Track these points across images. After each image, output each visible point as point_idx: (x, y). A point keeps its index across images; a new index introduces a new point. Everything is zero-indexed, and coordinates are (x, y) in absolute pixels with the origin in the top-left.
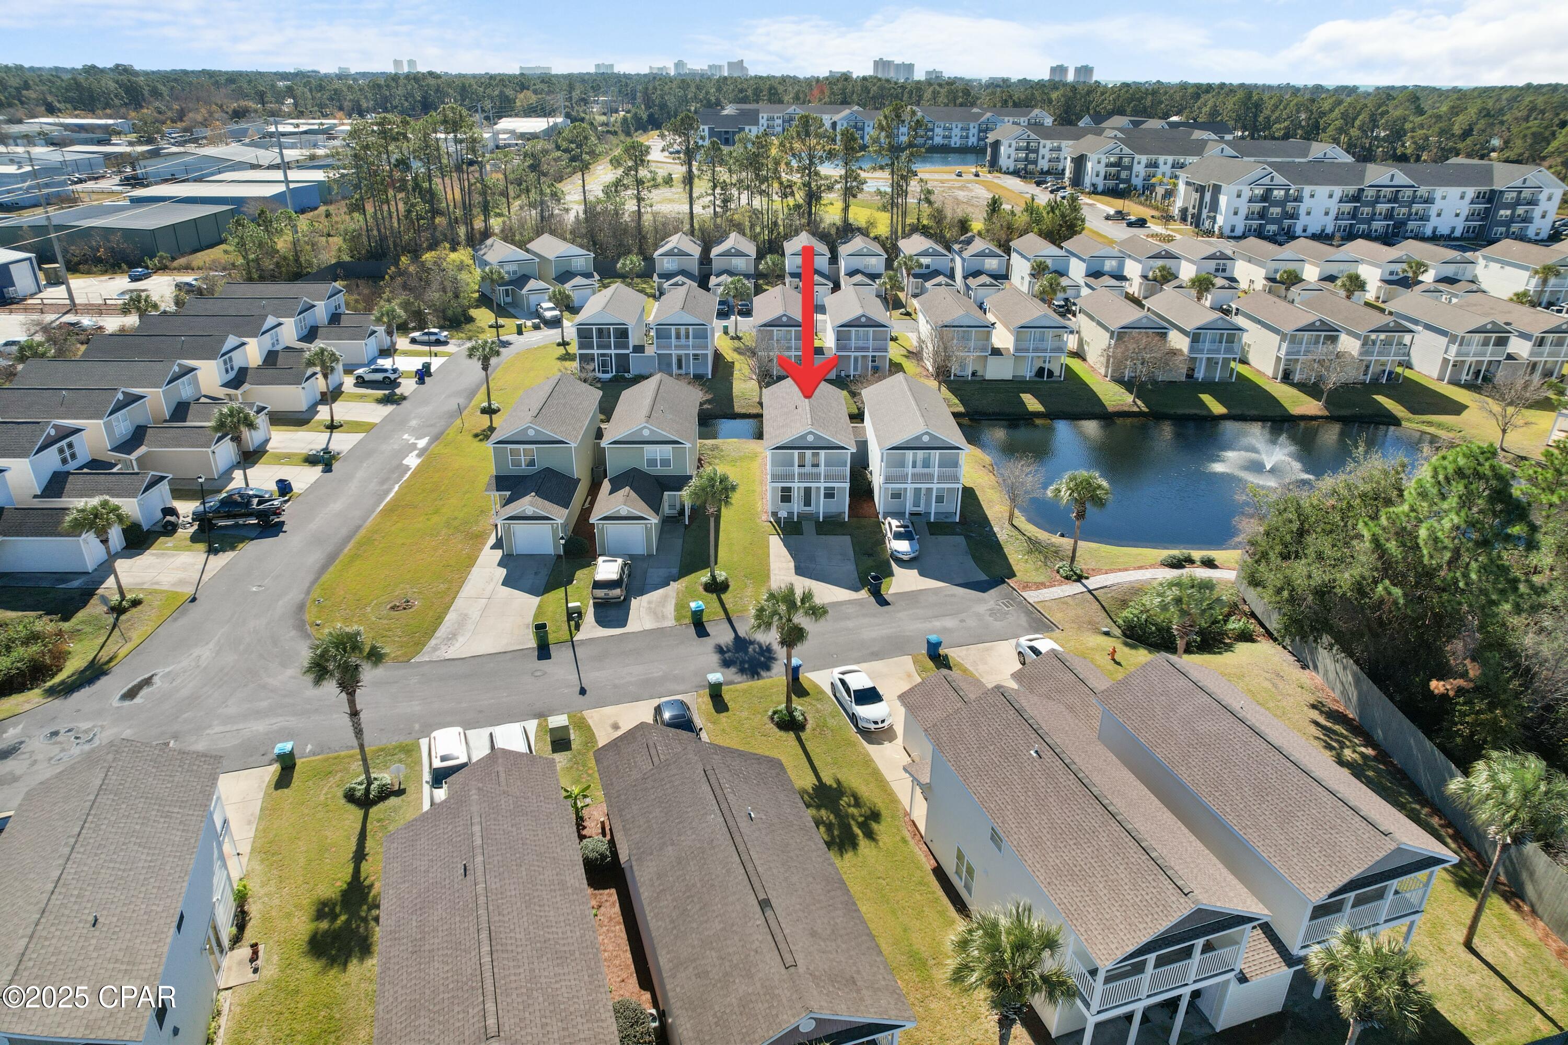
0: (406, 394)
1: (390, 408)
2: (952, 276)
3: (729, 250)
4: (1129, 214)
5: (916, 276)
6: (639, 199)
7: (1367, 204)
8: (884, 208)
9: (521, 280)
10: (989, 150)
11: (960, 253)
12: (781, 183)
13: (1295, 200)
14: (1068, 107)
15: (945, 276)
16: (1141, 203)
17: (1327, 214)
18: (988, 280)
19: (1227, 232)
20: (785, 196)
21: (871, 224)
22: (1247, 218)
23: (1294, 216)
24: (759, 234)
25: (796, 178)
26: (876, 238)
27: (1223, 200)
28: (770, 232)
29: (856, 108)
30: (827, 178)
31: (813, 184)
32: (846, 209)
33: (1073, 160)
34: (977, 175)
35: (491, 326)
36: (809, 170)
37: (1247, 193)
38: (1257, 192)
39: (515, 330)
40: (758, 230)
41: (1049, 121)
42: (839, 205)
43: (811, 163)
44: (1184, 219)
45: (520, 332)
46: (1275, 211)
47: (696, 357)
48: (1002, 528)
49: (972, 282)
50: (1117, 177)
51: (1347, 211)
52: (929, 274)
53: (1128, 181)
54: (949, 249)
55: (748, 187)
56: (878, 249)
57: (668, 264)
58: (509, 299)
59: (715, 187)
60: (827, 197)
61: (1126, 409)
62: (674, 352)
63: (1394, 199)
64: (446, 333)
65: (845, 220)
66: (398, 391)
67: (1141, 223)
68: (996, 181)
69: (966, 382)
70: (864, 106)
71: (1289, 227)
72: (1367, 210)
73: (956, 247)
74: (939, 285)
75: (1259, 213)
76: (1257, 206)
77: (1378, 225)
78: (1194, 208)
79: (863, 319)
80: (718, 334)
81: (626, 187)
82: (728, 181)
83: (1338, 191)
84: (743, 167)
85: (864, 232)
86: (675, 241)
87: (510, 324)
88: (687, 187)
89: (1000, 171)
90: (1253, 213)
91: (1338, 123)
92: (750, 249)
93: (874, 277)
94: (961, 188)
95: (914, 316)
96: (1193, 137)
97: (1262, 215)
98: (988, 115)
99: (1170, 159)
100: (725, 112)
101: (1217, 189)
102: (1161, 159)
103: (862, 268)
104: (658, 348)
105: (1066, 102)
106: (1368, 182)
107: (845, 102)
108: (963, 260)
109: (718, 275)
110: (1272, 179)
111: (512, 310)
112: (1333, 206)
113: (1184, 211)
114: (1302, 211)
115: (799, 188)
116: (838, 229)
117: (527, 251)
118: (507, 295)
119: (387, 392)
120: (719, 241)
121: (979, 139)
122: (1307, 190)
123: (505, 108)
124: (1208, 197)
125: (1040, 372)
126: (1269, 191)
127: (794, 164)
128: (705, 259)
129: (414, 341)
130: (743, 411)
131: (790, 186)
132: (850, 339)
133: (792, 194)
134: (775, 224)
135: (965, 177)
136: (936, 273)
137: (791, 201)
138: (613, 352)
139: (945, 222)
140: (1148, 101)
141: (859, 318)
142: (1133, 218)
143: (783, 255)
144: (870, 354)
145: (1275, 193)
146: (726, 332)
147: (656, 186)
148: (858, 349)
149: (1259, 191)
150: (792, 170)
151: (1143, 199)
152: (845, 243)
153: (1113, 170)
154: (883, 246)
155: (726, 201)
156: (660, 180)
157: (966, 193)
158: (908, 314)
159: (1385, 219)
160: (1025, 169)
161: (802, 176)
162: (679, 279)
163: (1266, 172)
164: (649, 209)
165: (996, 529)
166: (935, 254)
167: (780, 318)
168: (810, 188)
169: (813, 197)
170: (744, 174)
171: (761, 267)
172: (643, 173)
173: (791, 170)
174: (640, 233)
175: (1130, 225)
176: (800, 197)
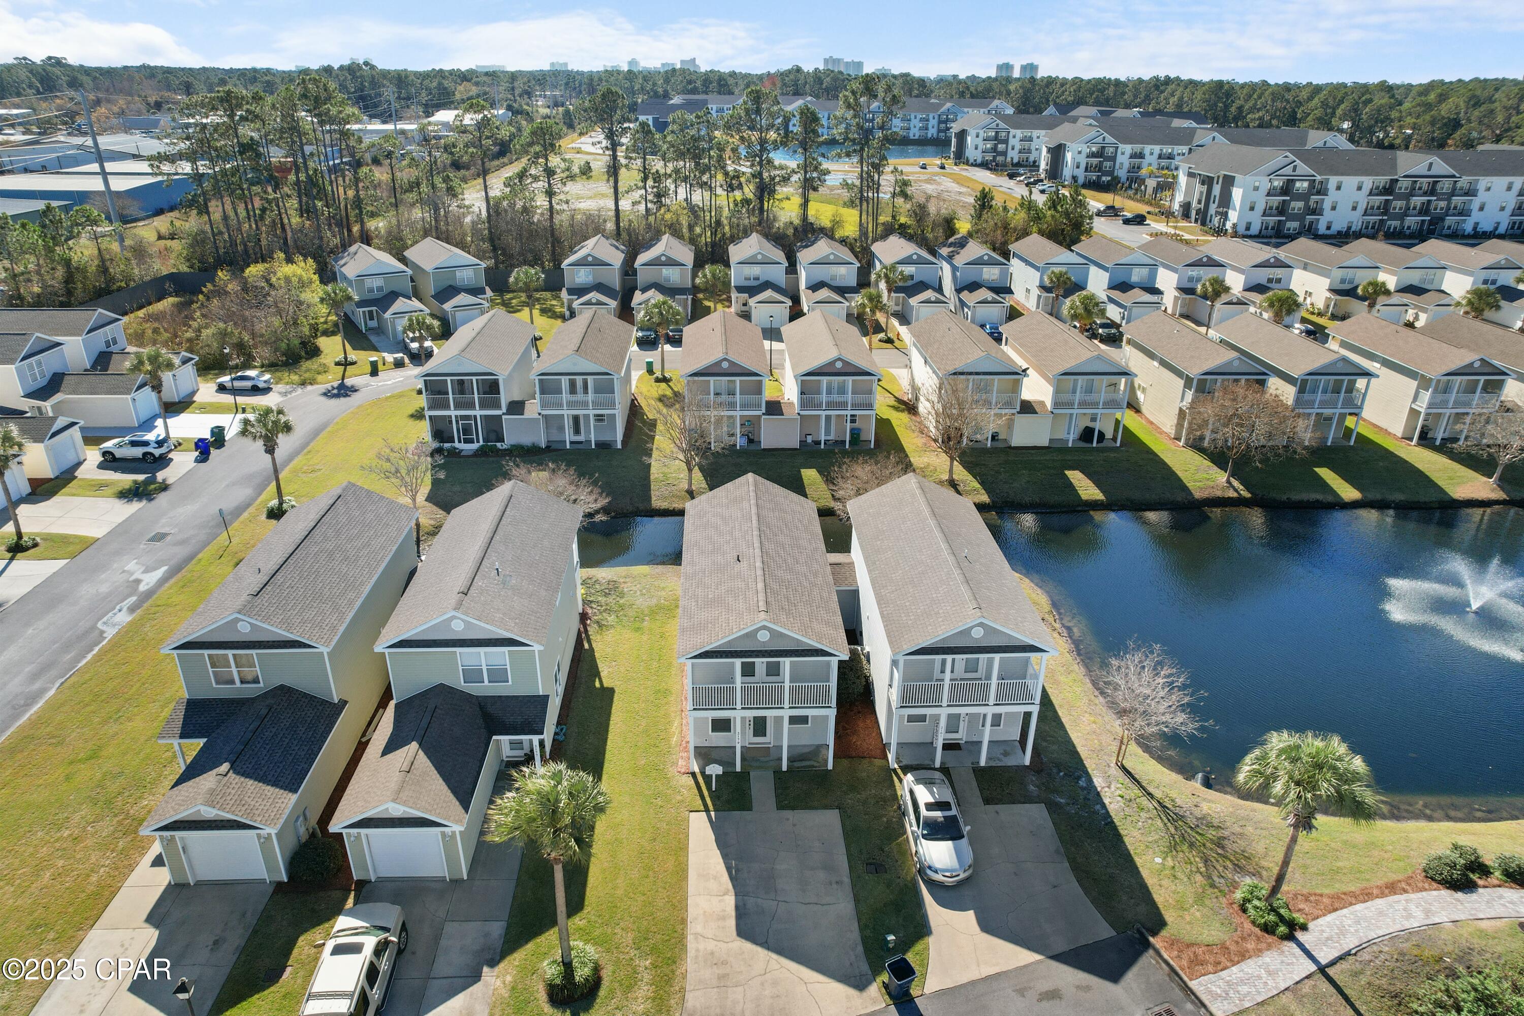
0: (169, 482)
1: (136, 506)
2: (940, 290)
3: (658, 258)
4: (1122, 209)
5: (899, 290)
6: (550, 193)
7: (1399, 197)
8: (851, 204)
9: (387, 299)
10: (954, 141)
11: (950, 258)
12: (726, 174)
13: (1319, 193)
14: (1027, 99)
15: (934, 289)
16: (1130, 198)
17: (1354, 208)
18: (990, 295)
19: (1241, 229)
20: (731, 188)
21: (837, 223)
22: (1264, 214)
23: (1317, 211)
24: (700, 236)
25: (746, 169)
26: (843, 241)
27: (1237, 194)
28: (714, 234)
29: (809, 98)
30: (781, 168)
31: (765, 175)
32: (805, 204)
33: (1049, 150)
34: (943, 167)
35: (338, 364)
36: (760, 156)
37: (1265, 185)
38: (1276, 184)
39: (368, 369)
40: (698, 230)
41: (1010, 111)
42: (797, 200)
43: (763, 149)
44: (1186, 215)
45: (374, 372)
46: (1297, 206)
47: (599, 418)
48: (1108, 779)
49: (965, 295)
50: (1099, 168)
51: (1377, 204)
52: (913, 287)
53: (1111, 173)
54: (933, 252)
55: (685, 179)
56: (845, 254)
57: (583, 276)
58: (373, 324)
59: (645, 179)
60: (782, 191)
61: (1219, 494)
62: (567, 413)
63: (1432, 191)
64: (267, 376)
65: (805, 217)
66: (160, 476)
67: (1139, 220)
68: (964, 173)
69: (984, 451)
70: (817, 97)
71: (1311, 223)
72: (1399, 204)
73: (944, 251)
74: (928, 301)
75: (1277, 208)
76: (1276, 200)
77: (1412, 221)
78: (1199, 202)
79: (839, 365)
80: (637, 374)
81: (536, 179)
82: (662, 171)
83: (1368, 182)
84: (681, 155)
85: (828, 233)
86: (592, 246)
87: (365, 358)
88: (612, 180)
89: (967, 163)
90: (1271, 208)
91: (1318, 113)
92: (686, 255)
93: (842, 291)
94: (928, 181)
95: (897, 343)
96: (1173, 125)
97: (1282, 210)
98: (948, 105)
99: (1157, 149)
100: (672, 102)
101: (1229, 182)
102: (1147, 149)
103: (827, 279)
104: (544, 405)
105: (1025, 94)
106: (1401, 172)
107: (797, 93)
108: (954, 269)
109: (644, 290)
110: (1294, 170)
111: (373, 338)
112: (1363, 200)
113: (1186, 208)
114: (1327, 205)
115: (748, 181)
116: (796, 229)
117: (403, 260)
118: (371, 318)
119: (141, 477)
120: (648, 246)
121: (939, 131)
122: (1333, 181)
123: (443, 100)
124: (1217, 190)
125: (1087, 435)
126: (1290, 183)
127: (743, 151)
128: (628, 270)
129: (222, 388)
130: (664, 505)
131: (738, 177)
132: (819, 392)
133: (740, 187)
134: (718, 223)
135: (930, 169)
136: (922, 286)
137: (738, 195)
138: (478, 412)
139: (929, 221)
140: (1111, 92)
141: (832, 363)
142: (1129, 215)
143: (727, 265)
144: (849, 413)
145: (1298, 184)
146: (650, 370)
147: (572, 177)
148: (831, 405)
149: (1278, 183)
150: (739, 158)
151: (1131, 192)
152: (806, 246)
153: (1095, 161)
154: (852, 249)
155: (659, 196)
156: (576, 169)
157: (934, 187)
158: (889, 341)
159: (1420, 213)
160: (994, 160)
161: (752, 165)
162: (594, 296)
163: (1288, 161)
164: (565, 207)
165: (1098, 782)
166: (921, 261)
167: (718, 363)
168: (762, 179)
169: (765, 190)
170: (681, 163)
171: (698, 281)
172: (554, 161)
173: (737, 159)
174: (553, 235)
175: (1127, 222)
176: (749, 191)
